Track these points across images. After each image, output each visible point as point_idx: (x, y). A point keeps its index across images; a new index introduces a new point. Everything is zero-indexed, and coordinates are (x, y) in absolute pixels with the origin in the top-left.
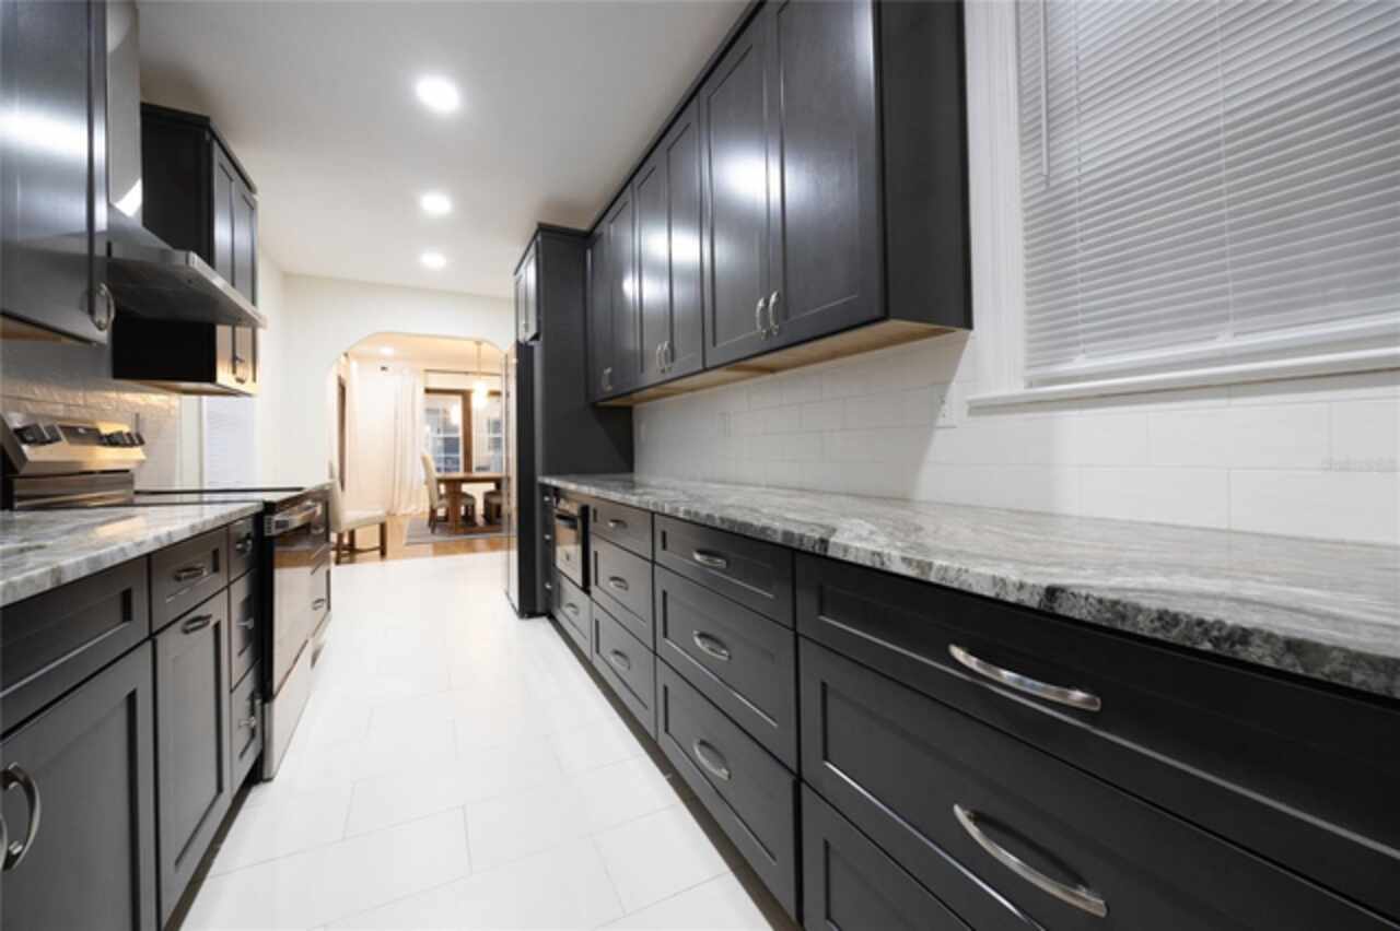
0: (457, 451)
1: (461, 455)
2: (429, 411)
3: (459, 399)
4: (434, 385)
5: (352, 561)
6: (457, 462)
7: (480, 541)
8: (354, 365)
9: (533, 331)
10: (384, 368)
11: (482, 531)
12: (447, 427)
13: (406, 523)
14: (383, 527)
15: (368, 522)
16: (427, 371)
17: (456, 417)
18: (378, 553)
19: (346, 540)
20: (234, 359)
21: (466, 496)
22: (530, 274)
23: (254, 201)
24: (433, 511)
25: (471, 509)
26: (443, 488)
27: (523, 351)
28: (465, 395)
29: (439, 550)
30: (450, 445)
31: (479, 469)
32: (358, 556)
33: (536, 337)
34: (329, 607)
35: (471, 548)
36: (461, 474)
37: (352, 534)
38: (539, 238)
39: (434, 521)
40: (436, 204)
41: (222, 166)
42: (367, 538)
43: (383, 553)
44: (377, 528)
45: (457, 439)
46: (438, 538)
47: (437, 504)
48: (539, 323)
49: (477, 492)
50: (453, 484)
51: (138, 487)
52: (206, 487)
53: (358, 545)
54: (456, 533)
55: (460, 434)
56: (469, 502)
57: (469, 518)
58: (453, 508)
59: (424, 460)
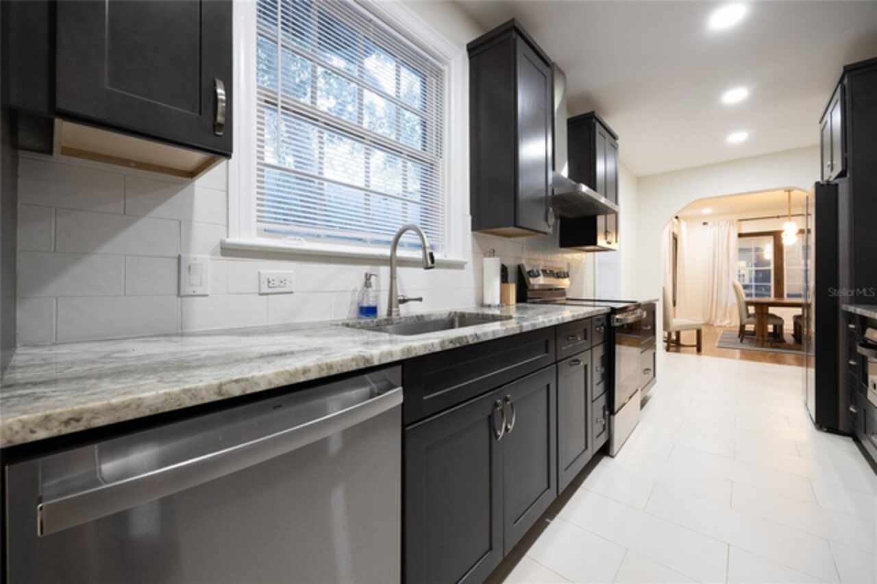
0: (769, 281)
1: (772, 284)
2: (741, 250)
3: (771, 239)
4: (744, 231)
5: (678, 351)
6: (768, 289)
7: (789, 356)
8: (683, 224)
9: (838, 168)
10: (705, 224)
11: (789, 347)
12: (760, 262)
13: (720, 332)
14: (699, 332)
15: (688, 328)
16: (740, 220)
17: (768, 253)
18: (695, 349)
19: (674, 337)
20: (606, 232)
21: (774, 316)
22: (836, 117)
23: (617, 144)
24: (742, 327)
25: (779, 328)
26: (752, 310)
27: (825, 194)
28: (776, 235)
29: (746, 356)
30: (761, 276)
31: (789, 296)
32: (682, 349)
33: (842, 175)
34: (654, 375)
35: (778, 360)
36: (772, 299)
37: (678, 334)
38: (846, 81)
39: (743, 333)
40: (736, 95)
41: (600, 133)
42: (688, 338)
43: (699, 350)
44: (695, 332)
45: (769, 271)
46: (746, 347)
47: (745, 320)
48: (845, 162)
49: (788, 316)
50: (762, 308)
52: (597, 298)
53: (682, 342)
54: (762, 346)
55: (772, 267)
56: (777, 322)
57: (777, 335)
58: (761, 325)
59: (735, 287)
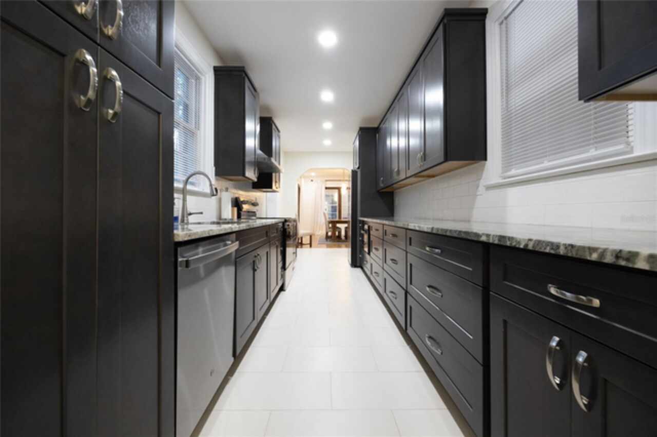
0: (336, 211)
1: (337, 213)
2: (327, 196)
3: (337, 191)
4: (328, 186)
6: (336, 216)
7: (343, 245)
8: (303, 180)
9: (358, 164)
10: (312, 181)
11: (343, 241)
12: (333, 202)
13: (319, 237)
14: (311, 237)
15: (306, 235)
16: (327, 181)
17: (336, 199)
18: (309, 245)
19: (300, 240)
20: (276, 182)
21: (338, 228)
23: (280, 135)
24: (327, 233)
25: (340, 233)
26: (330, 225)
27: (354, 173)
28: (339, 189)
29: (328, 246)
30: (334, 209)
31: (344, 218)
32: (303, 246)
33: (359, 168)
34: (296, 256)
35: (339, 247)
36: (337, 219)
37: (302, 238)
39: (327, 237)
40: (328, 125)
42: (306, 240)
43: (311, 246)
44: (309, 237)
45: (336, 207)
46: (329, 243)
47: (328, 230)
48: (359, 162)
49: (342, 226)
50: (334, 223)
51: (258, 216)
52: (268, 217)
53: (303, 242)
54: (334, 241)
55: (337, 205)
56: (339, 230)
57: (339, 237)
58: (334, 233)
59: (324, 214)
